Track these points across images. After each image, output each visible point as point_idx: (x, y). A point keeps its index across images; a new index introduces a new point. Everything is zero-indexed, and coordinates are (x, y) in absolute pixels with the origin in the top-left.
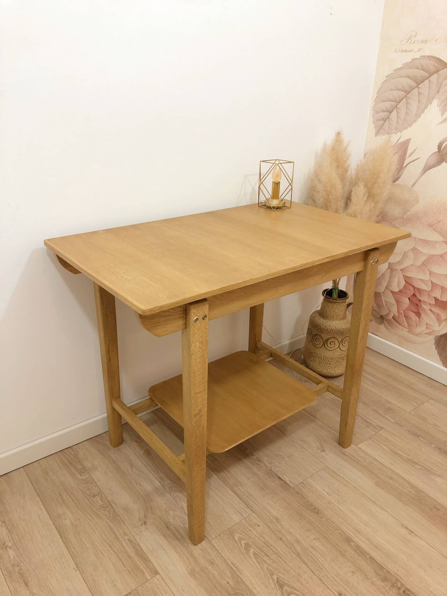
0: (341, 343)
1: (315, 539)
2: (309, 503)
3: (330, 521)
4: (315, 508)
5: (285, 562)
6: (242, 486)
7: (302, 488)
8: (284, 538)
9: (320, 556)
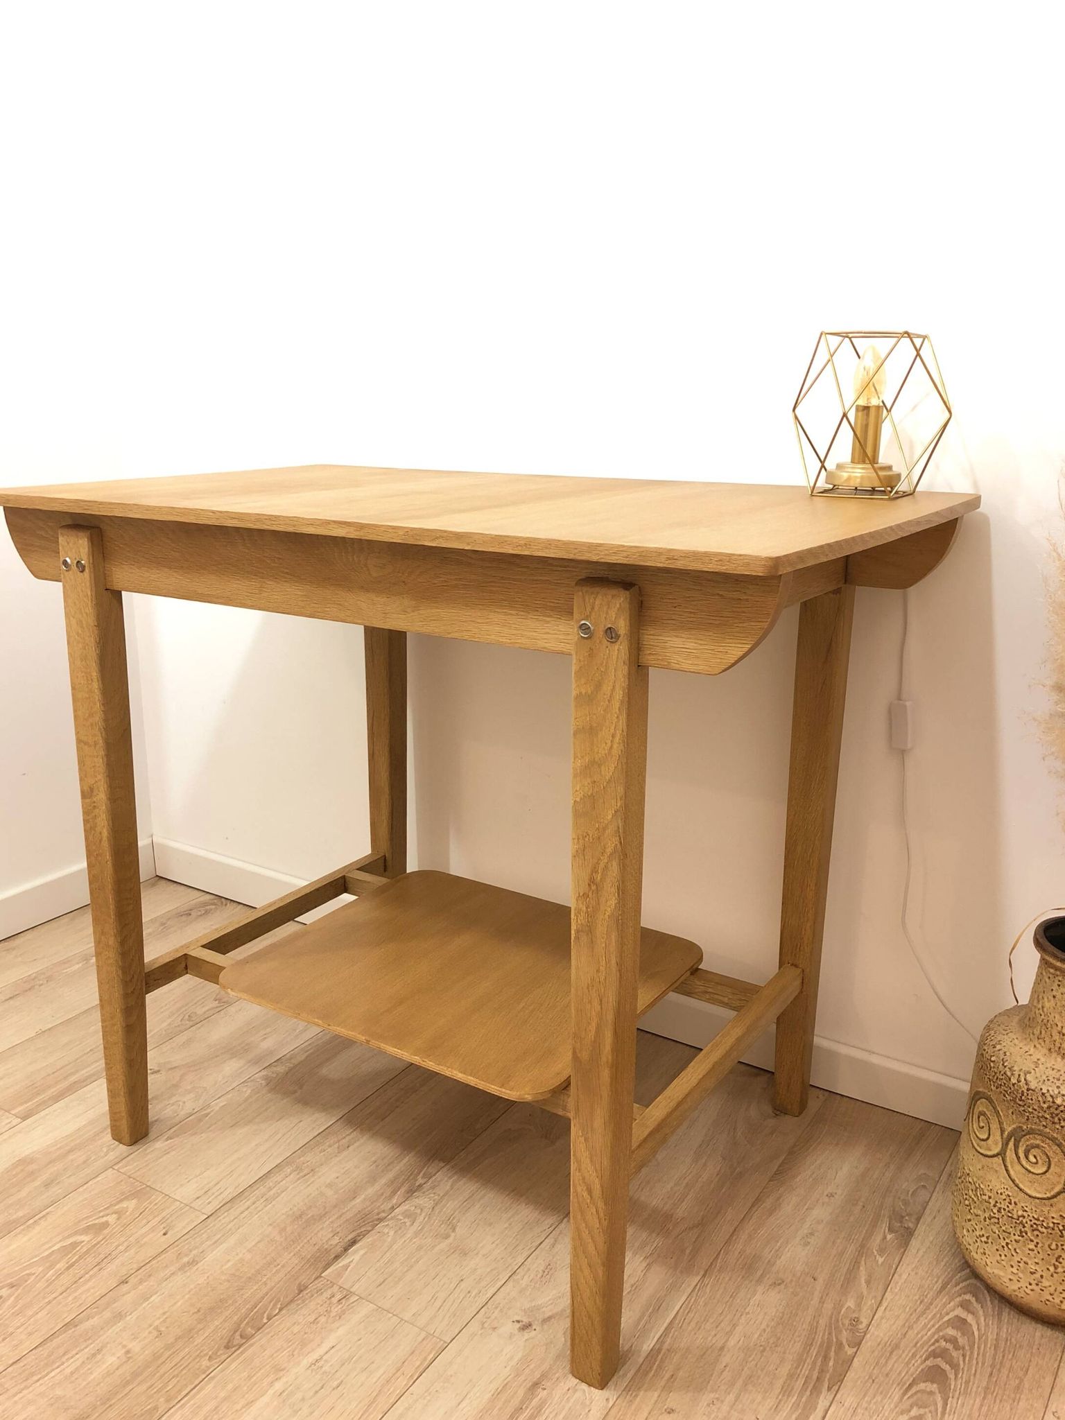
0: (1011, 1144)
1: (128, 1352)
2: (265, 1321)
3: (200, 1379)
4: (246, 1337)
5: (49, 1302)
6: (299, 1179)
7: (327, 1294)
8: (125, 1288)
9: (68, 1371)
